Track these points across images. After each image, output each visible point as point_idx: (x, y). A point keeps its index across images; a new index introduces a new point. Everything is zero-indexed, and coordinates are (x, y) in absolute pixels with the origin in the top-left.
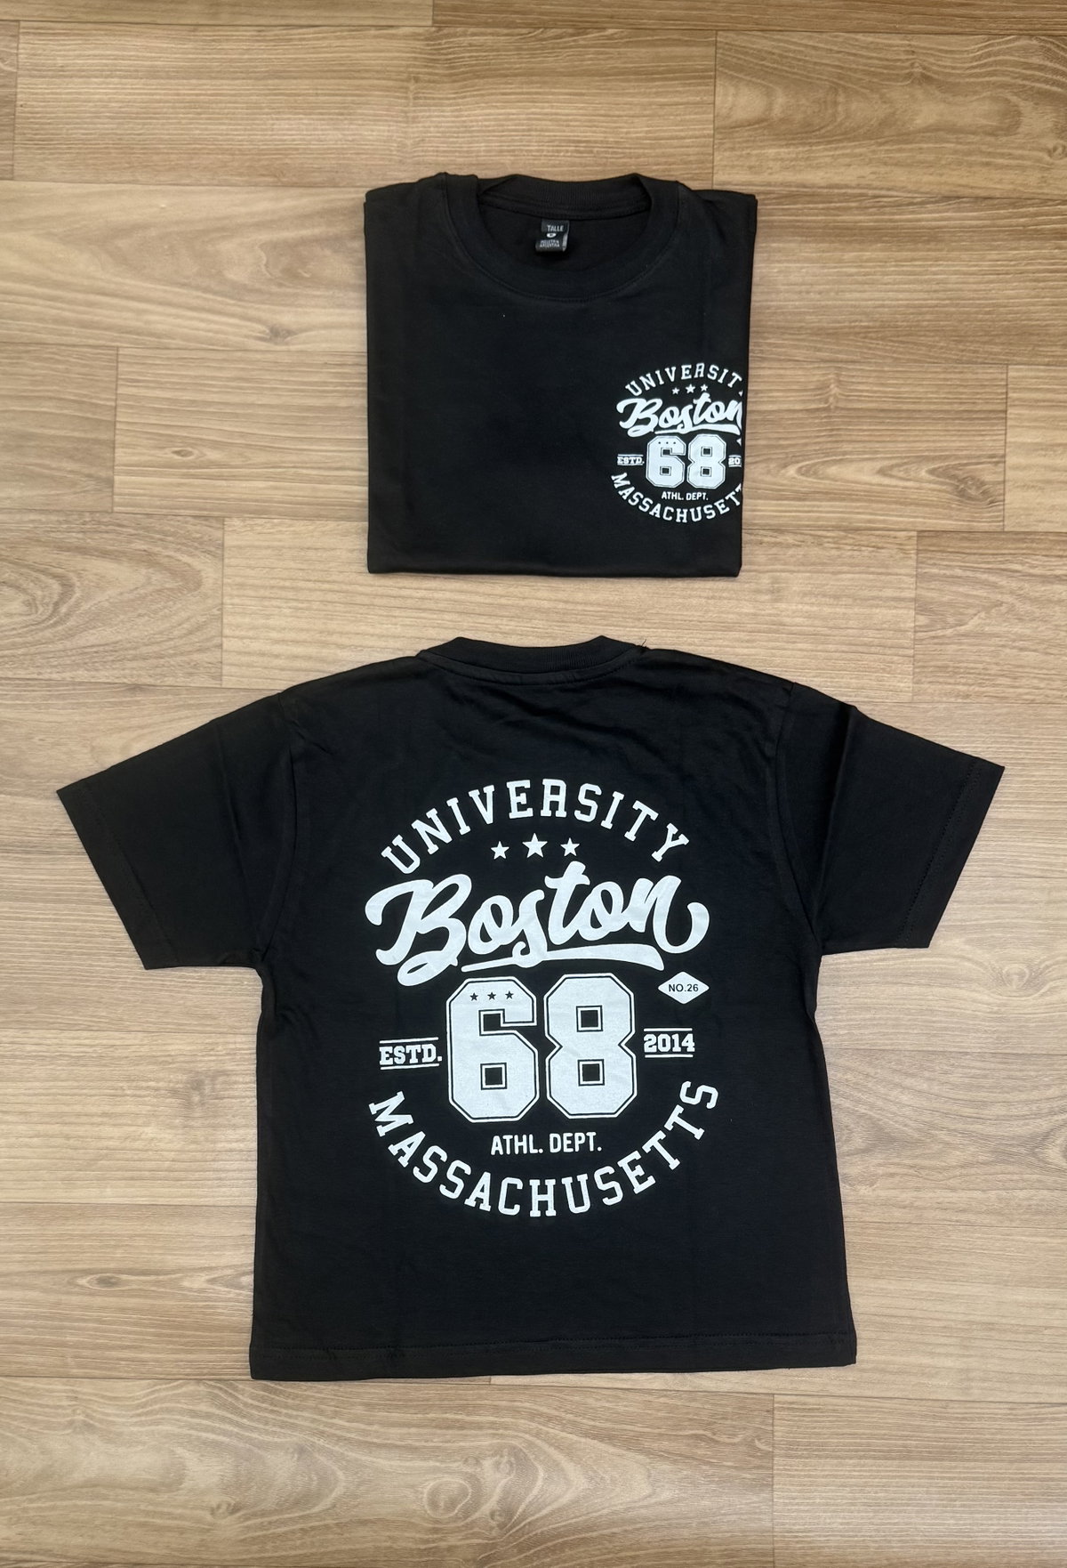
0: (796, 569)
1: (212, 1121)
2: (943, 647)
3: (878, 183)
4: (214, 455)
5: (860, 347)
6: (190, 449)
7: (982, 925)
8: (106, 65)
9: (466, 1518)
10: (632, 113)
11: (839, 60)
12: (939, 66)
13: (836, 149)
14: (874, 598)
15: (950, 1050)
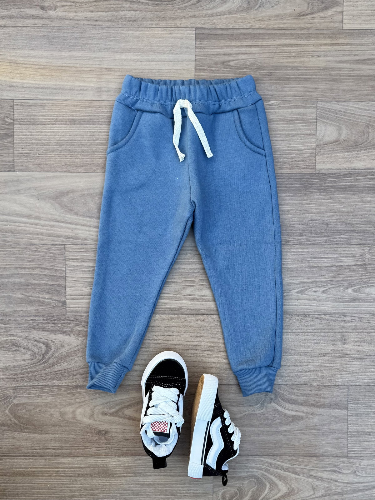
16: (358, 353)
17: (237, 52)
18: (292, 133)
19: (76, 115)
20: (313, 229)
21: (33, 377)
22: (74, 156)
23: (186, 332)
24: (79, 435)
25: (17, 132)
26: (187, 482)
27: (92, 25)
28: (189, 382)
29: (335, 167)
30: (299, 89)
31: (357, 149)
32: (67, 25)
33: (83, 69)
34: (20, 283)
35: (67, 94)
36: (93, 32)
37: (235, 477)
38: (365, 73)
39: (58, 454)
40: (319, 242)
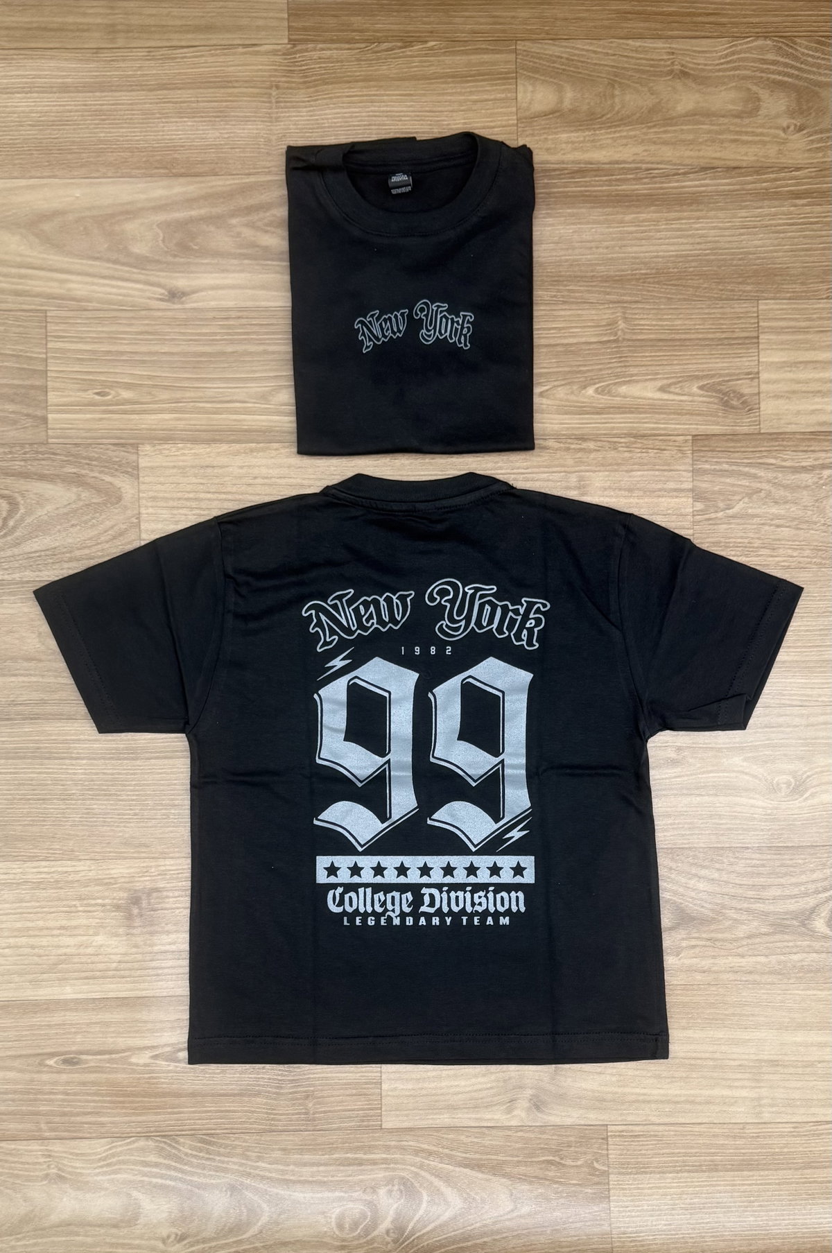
0: (598, 469)
1: (149, 929)
2: (716, 527)
3: (650, 159)
4: (126, 394)
5: (641, 290)
6: (107, 390)
7: (756, 746)
8: (26, 83)
9: (367, 1235)
10: (451, 108)
11: (613, 60)
12: (695, 64)
13: (615, 132)
14: (660, 490)
15: (734, 845)
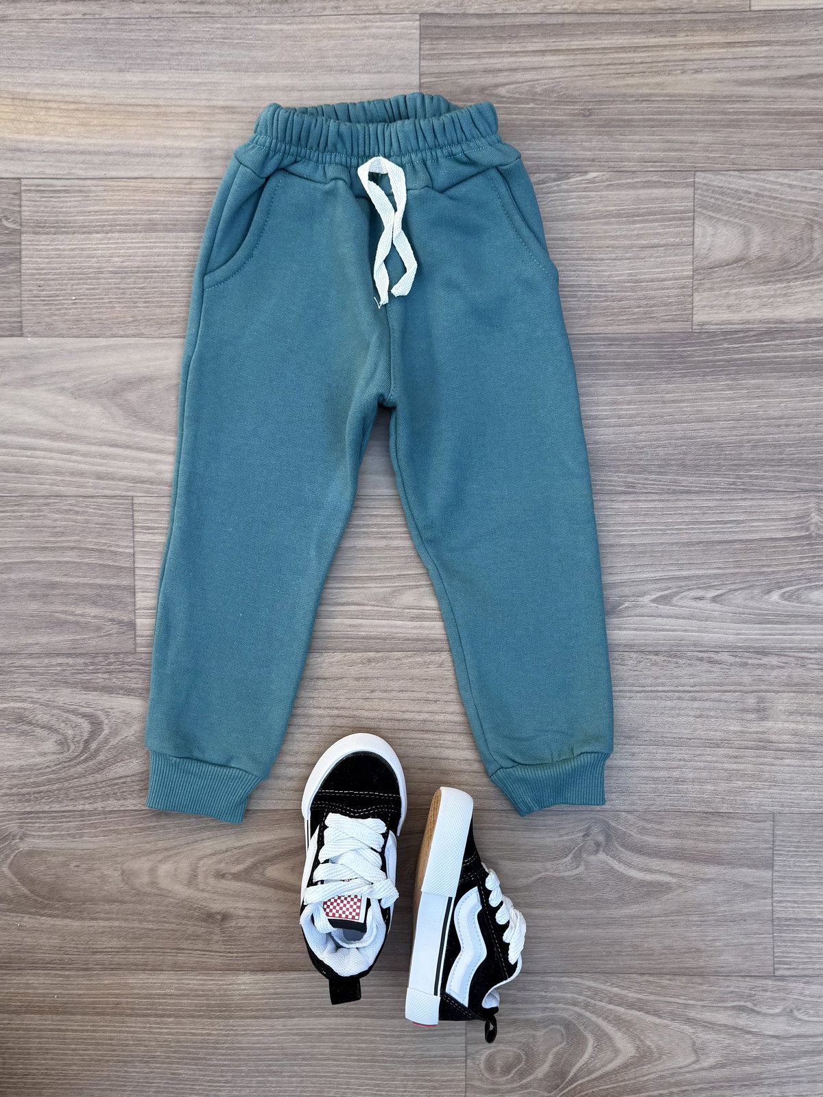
16: (796, 739)
17: (513, 66)
18: (639, 242)
19: (158, 211)
20: (690, 457)
21: (63, 792)
22: (153, 302)
23: (402, 691)
24: (164, 922)
25: (29, 250)
26: (407, 1031)
27: (191, 13)
28: (409, 804)
29: (736, 317)
30: (654, 146)
31: (787, 277)
32: (137, 14)
33: (173, 109)
34: (34, 583)
35: (138, 164)
36: (194, 29)
37: (515, 1021)
38: (802, 107)
39: (118, 964)
40: (704, 487)
